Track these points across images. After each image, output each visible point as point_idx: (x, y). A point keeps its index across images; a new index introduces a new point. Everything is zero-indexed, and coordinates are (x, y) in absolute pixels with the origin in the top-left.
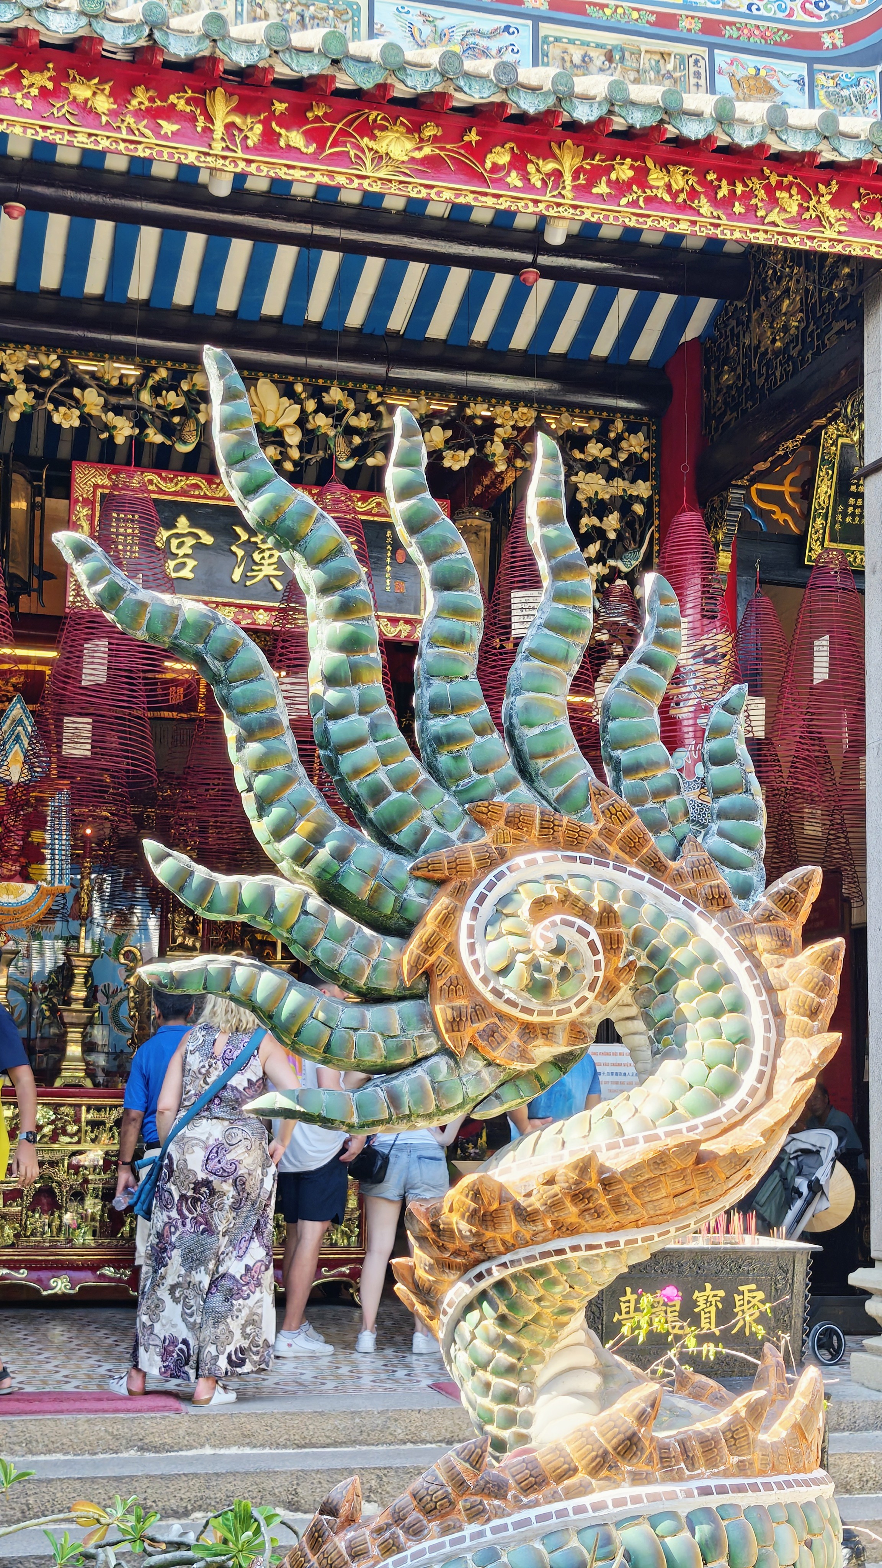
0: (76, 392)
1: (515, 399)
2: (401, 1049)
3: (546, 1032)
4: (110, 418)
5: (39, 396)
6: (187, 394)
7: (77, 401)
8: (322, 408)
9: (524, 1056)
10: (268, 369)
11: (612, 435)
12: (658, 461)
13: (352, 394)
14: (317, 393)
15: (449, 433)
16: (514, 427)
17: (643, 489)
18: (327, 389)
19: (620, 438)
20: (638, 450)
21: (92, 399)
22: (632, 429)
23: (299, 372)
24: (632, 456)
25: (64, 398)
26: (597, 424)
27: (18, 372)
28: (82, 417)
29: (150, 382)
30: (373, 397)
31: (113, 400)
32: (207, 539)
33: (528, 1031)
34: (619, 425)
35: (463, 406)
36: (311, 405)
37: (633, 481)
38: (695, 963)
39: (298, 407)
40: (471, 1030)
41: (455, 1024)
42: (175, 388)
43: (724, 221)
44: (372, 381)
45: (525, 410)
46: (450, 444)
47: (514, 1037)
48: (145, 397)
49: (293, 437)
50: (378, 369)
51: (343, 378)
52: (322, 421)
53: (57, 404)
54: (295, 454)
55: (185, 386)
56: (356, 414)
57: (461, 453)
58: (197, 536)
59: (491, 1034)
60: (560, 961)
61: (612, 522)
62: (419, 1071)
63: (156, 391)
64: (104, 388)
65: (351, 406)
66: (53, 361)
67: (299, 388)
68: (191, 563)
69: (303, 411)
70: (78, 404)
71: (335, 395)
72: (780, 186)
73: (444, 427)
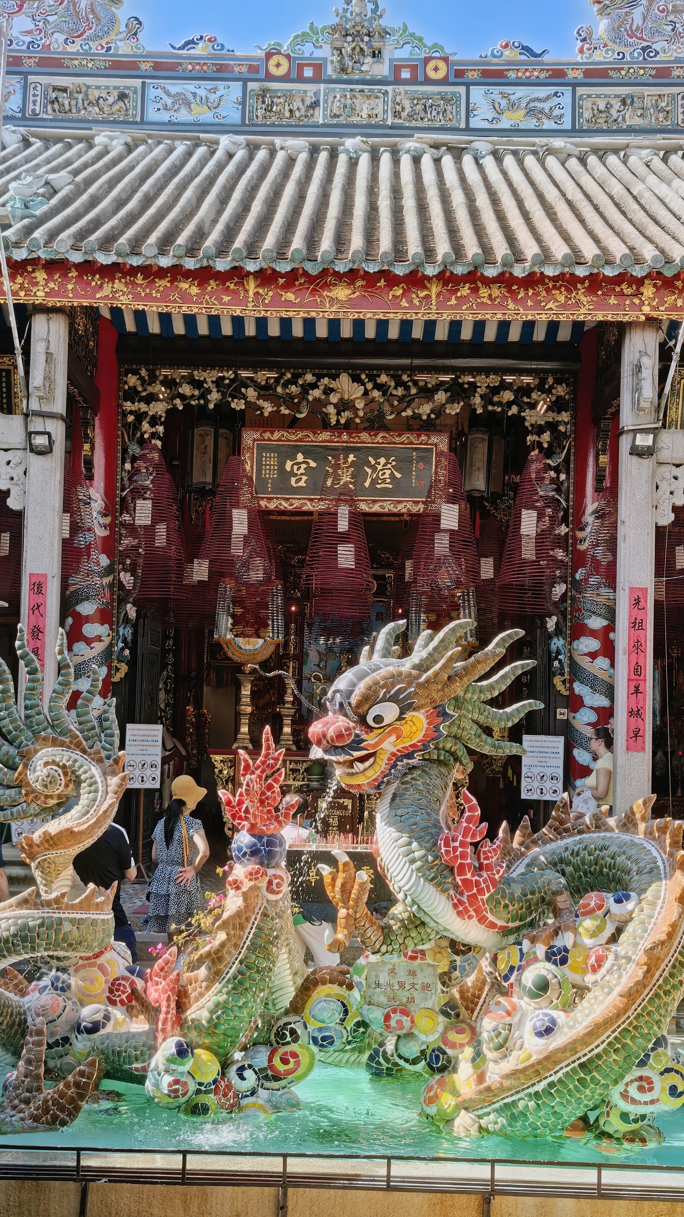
0: (243, 390)
1: (487, 371)
2: (15, 801)
3: (51, 797)
4: (261, 402)
5: (224, 395)
6: (302, 386)
7: (244, 395)
8: (378, 387)
9: (45, 803)
10: (345, 368)
11: (547, 386)
12: (574, 400)
13: (392, 376)
14: (372, 378)
15: (449, 394)
16: (487, 387)
17: (565, 416)
18: (379, 376)
19: (551, 387)
20: (562, 394)
21: (251, 393)
22: (558, 382)
23: (363, 368)
24: (558, 397)
25: (237, 394)
26: (537, 381)
27: (212, 382)
28: (247, 403)
29: (282, 381)
30: (405, 378)
31: (262, 393)
32: (313, 464)
33: (47, 797)
34: (551, 380)
35: (458, 377)
36: (370, 386)
37: (559, 412)
38: (87, 779)
39: (363, 387)
40: (31, 797)
41: (26, 795)
42: (296, 384)
43: (522, 311)
44: (404, 368)
45: (494, 377)
46: (451, 400)
47: (43, 798)
48: (279, 389)
49: (360, 404)
50: (407, 361)
51: (386, 369)
52: (376, 394)
53: (234, 397)
54: (361, 413)
55: (300, 382)
56: (396, 388)
57: (456, 405)
58: (307, 463)
59: (36, 797)
60: (49, 779)
61: (546, 437)
62: (19, 807)
63: (285, 386)
64: (258, 387)
65: (393, 384)
66: (230, 374)
67: (363, 376)
68: (304, 478)
69: (365, 388)
70: (244, 397)
71: (383, 378)
72: (555, 288)
73: (446, 391)
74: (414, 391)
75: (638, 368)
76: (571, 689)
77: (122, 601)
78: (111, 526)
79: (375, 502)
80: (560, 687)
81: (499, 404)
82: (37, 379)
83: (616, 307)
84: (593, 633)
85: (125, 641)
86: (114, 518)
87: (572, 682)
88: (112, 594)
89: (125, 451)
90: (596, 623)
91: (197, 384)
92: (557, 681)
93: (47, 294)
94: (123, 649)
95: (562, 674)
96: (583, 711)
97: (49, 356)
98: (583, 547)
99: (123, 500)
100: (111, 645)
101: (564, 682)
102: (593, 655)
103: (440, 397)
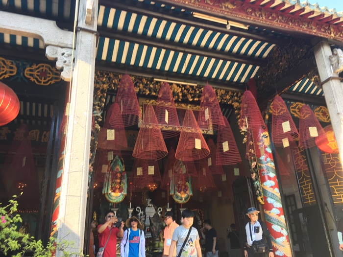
4: (145, 89)
11: (238, 96)
14: (184, 86)
16: (221, 94)
21: (141, 86)
22: (242, 94)
28: (139, 89)
29: (152, 83)
31: (145, 86)
42: (157, 84)
45: (222, 91)
52: (185, 91)
54: (181, 97)
56: (192, 90)
64: (143, 84)
66: (133, 78)
67: (181, 85)
69: (182, 89)
74: (198, 92)
76: (266, 201)
81: (226, 99)
83: (324, 32)
84: (272, 179)
87: (265, 198)
90: (271, 175)
92: (259, 198)
95: (260, 196)
96: (273, 209)
101: (262, 199)
102: (274, 187)
103: (207, 95)
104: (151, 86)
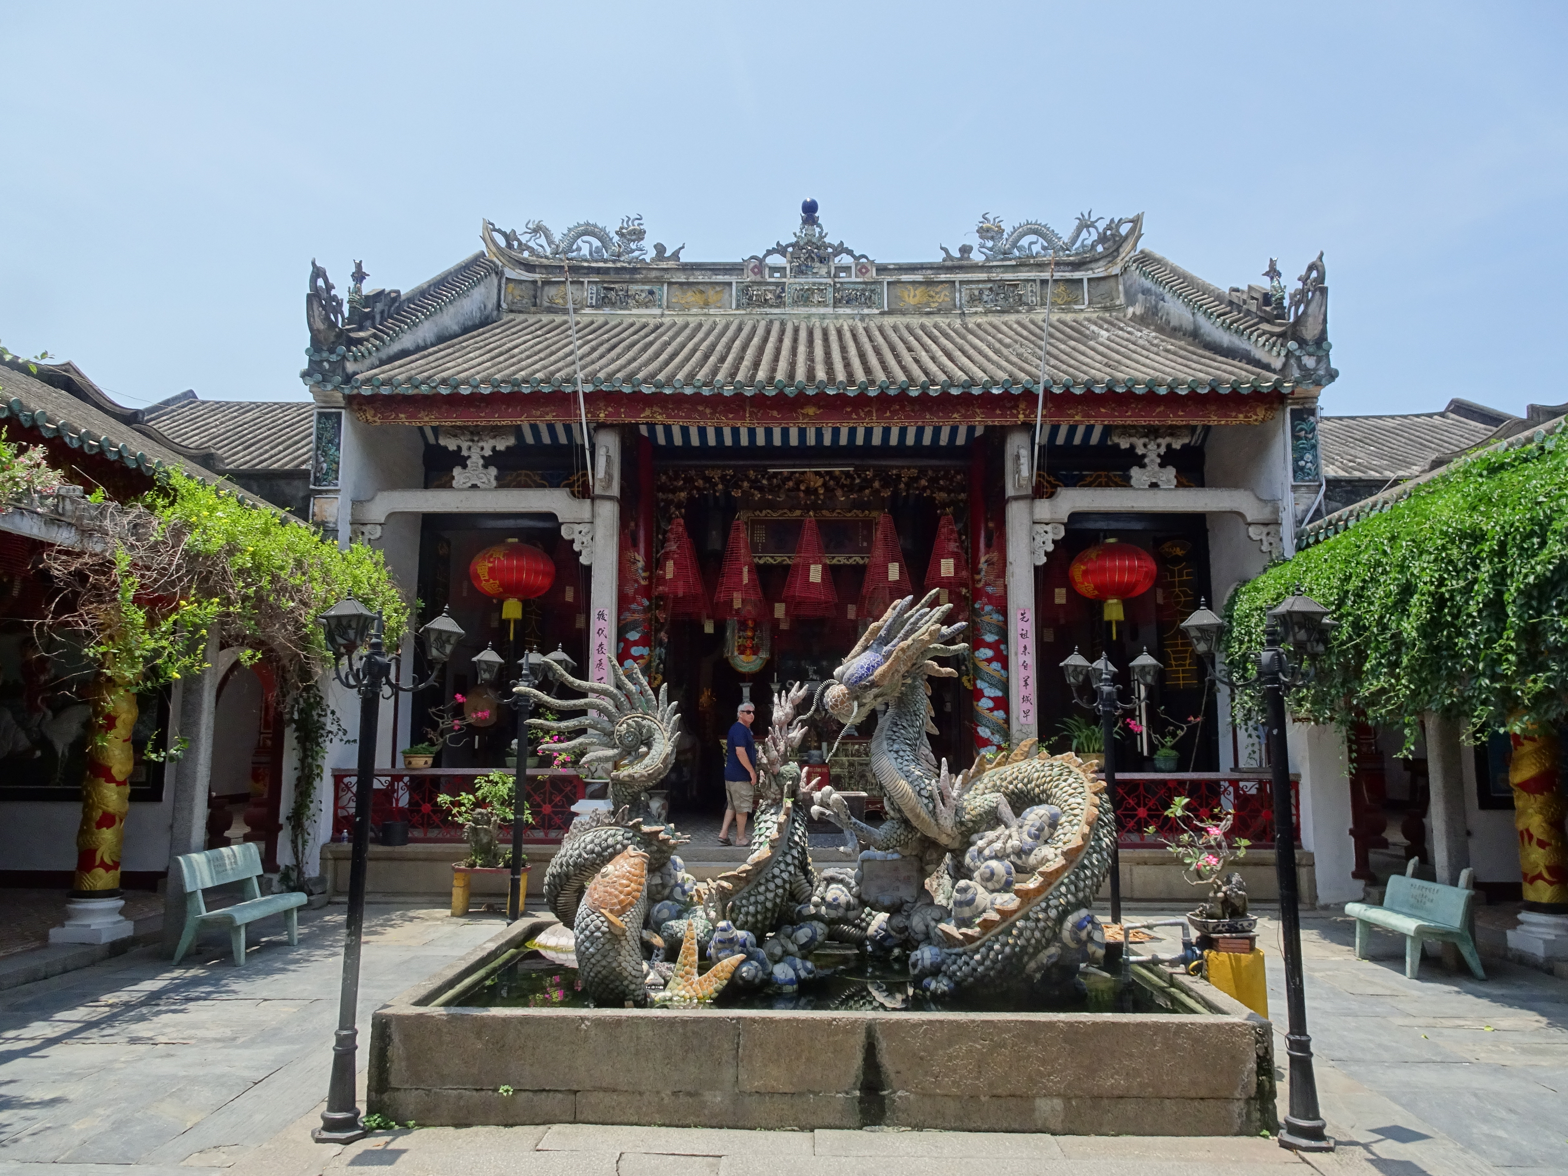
0: (740, 483)
1: (908, 467)
4: (752, 491)
5: (726, 486)
6: (781, 479)
7: (740, 486)
8: (833, 478)
12: (970, 484)
15: (882, 483)
16: (909, 478)
19: (953, 477)
20: (961, 481)
21: (745, 485)
24: (958, 483)
25: (735, 486)
26: (943, 473)
27: (718, 478)
28: (743, 492)
29: (767, 476)
31: (753, 484)
34: (952, 472)
36: (827, 478)
39: (822, 479)
49: (821, 491)
52: (832, 483)
53: (733, 488)
54: (822, 497)
57: (887, 490)
61: (950, 510)
63: (769, 479)
64: (750, 480)
65: (843, 476)
66: (731, 472)
69: (824, 480)
70: (741, 488)
72: (958, 403)
74: (857, 481)
75: (1018, 457)
76: (975, 685)
77: (658, 631)
78: (649, 578)
79: (833, 558)
80: (967, 684)
81: (917, 489)
82: (601, 473)
83: (1001, 416)
84: (989, 646)
85: (660, 658)
86: (651, 573)
87: (975, 679)
88: (651, 625)
89: (659, 527)
90: (990, 638)
91: (708, 480)
92: (964, 680)
93: (606, 416)
94: (659, 664)
95: (968, 675)
96: (983, 700)
97: (608, 457)
98: (980, 585)
99: (658, 560)
100: (650, 662)
101: (969, 681)
102: (989, 661)
103: (876, 484)
104: (765, 482)
